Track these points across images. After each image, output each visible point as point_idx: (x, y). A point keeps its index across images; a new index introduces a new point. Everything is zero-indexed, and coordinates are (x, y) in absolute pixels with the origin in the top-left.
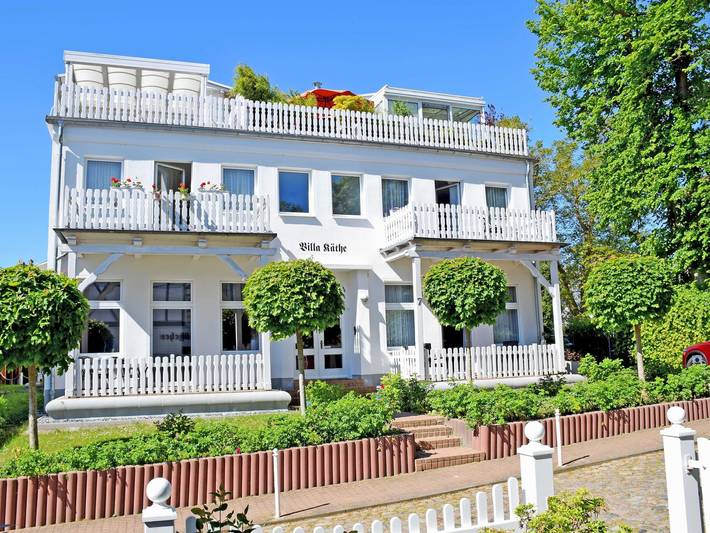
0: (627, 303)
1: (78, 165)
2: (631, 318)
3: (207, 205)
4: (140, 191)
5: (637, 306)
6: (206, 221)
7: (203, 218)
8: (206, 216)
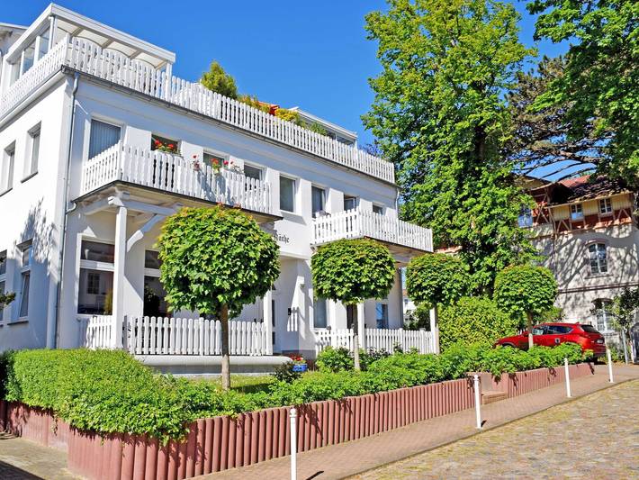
0: (536, 297)
1: (87, 121)
2: (537, 307)
3: (230, 183)
4: (181, 159)
5: (542, 299)
6: (229, 196)
7: (226, 194)
8: (229, 193)
